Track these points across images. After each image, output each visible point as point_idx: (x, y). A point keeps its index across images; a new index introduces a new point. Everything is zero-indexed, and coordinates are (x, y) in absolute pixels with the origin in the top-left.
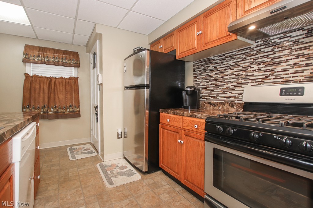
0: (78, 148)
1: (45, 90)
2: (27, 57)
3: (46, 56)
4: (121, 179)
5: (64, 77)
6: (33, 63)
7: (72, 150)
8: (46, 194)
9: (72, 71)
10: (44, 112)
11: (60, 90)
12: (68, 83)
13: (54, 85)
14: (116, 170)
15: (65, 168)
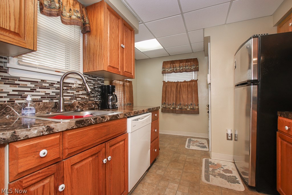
0: (195, 140)
1: (174, 92)
2: (164, 70)
3: (174, 66)
4: (219, 181)
5: (186, 80)
6: (167, 73)
7: (190, 141)
8: (161, 164)
9: (193, 75)
10: (173, 108)
11: (183, 91)
12: (190, 85)
13: (180, 88)
14: (219, 170)
15: (179, 152)
